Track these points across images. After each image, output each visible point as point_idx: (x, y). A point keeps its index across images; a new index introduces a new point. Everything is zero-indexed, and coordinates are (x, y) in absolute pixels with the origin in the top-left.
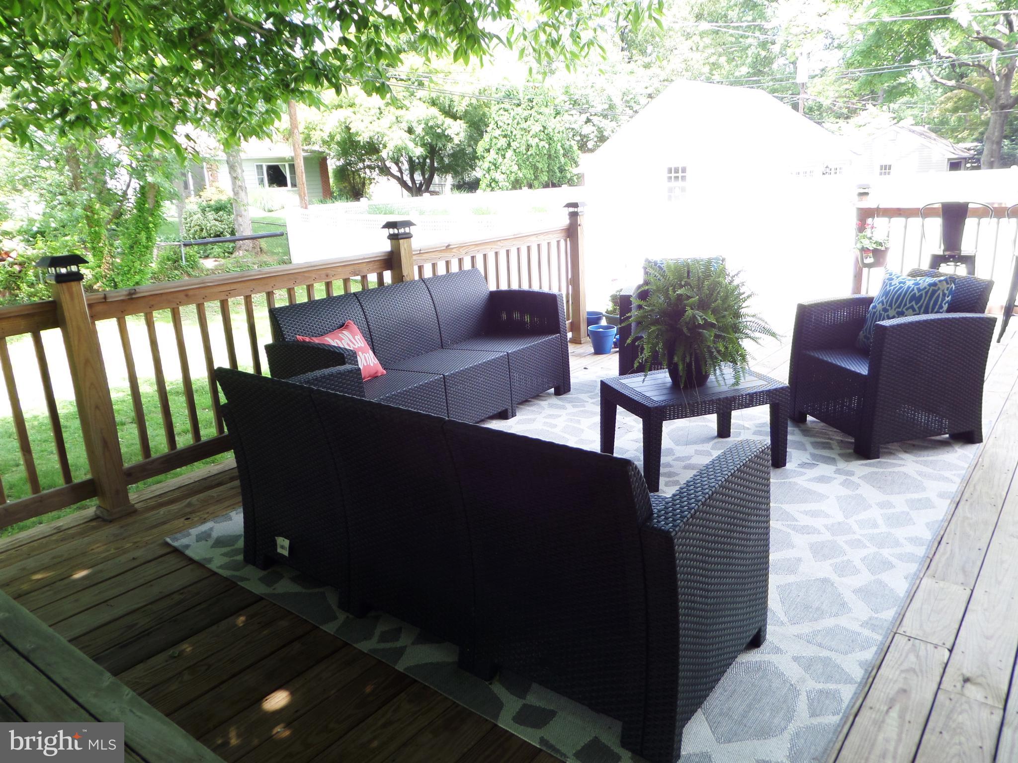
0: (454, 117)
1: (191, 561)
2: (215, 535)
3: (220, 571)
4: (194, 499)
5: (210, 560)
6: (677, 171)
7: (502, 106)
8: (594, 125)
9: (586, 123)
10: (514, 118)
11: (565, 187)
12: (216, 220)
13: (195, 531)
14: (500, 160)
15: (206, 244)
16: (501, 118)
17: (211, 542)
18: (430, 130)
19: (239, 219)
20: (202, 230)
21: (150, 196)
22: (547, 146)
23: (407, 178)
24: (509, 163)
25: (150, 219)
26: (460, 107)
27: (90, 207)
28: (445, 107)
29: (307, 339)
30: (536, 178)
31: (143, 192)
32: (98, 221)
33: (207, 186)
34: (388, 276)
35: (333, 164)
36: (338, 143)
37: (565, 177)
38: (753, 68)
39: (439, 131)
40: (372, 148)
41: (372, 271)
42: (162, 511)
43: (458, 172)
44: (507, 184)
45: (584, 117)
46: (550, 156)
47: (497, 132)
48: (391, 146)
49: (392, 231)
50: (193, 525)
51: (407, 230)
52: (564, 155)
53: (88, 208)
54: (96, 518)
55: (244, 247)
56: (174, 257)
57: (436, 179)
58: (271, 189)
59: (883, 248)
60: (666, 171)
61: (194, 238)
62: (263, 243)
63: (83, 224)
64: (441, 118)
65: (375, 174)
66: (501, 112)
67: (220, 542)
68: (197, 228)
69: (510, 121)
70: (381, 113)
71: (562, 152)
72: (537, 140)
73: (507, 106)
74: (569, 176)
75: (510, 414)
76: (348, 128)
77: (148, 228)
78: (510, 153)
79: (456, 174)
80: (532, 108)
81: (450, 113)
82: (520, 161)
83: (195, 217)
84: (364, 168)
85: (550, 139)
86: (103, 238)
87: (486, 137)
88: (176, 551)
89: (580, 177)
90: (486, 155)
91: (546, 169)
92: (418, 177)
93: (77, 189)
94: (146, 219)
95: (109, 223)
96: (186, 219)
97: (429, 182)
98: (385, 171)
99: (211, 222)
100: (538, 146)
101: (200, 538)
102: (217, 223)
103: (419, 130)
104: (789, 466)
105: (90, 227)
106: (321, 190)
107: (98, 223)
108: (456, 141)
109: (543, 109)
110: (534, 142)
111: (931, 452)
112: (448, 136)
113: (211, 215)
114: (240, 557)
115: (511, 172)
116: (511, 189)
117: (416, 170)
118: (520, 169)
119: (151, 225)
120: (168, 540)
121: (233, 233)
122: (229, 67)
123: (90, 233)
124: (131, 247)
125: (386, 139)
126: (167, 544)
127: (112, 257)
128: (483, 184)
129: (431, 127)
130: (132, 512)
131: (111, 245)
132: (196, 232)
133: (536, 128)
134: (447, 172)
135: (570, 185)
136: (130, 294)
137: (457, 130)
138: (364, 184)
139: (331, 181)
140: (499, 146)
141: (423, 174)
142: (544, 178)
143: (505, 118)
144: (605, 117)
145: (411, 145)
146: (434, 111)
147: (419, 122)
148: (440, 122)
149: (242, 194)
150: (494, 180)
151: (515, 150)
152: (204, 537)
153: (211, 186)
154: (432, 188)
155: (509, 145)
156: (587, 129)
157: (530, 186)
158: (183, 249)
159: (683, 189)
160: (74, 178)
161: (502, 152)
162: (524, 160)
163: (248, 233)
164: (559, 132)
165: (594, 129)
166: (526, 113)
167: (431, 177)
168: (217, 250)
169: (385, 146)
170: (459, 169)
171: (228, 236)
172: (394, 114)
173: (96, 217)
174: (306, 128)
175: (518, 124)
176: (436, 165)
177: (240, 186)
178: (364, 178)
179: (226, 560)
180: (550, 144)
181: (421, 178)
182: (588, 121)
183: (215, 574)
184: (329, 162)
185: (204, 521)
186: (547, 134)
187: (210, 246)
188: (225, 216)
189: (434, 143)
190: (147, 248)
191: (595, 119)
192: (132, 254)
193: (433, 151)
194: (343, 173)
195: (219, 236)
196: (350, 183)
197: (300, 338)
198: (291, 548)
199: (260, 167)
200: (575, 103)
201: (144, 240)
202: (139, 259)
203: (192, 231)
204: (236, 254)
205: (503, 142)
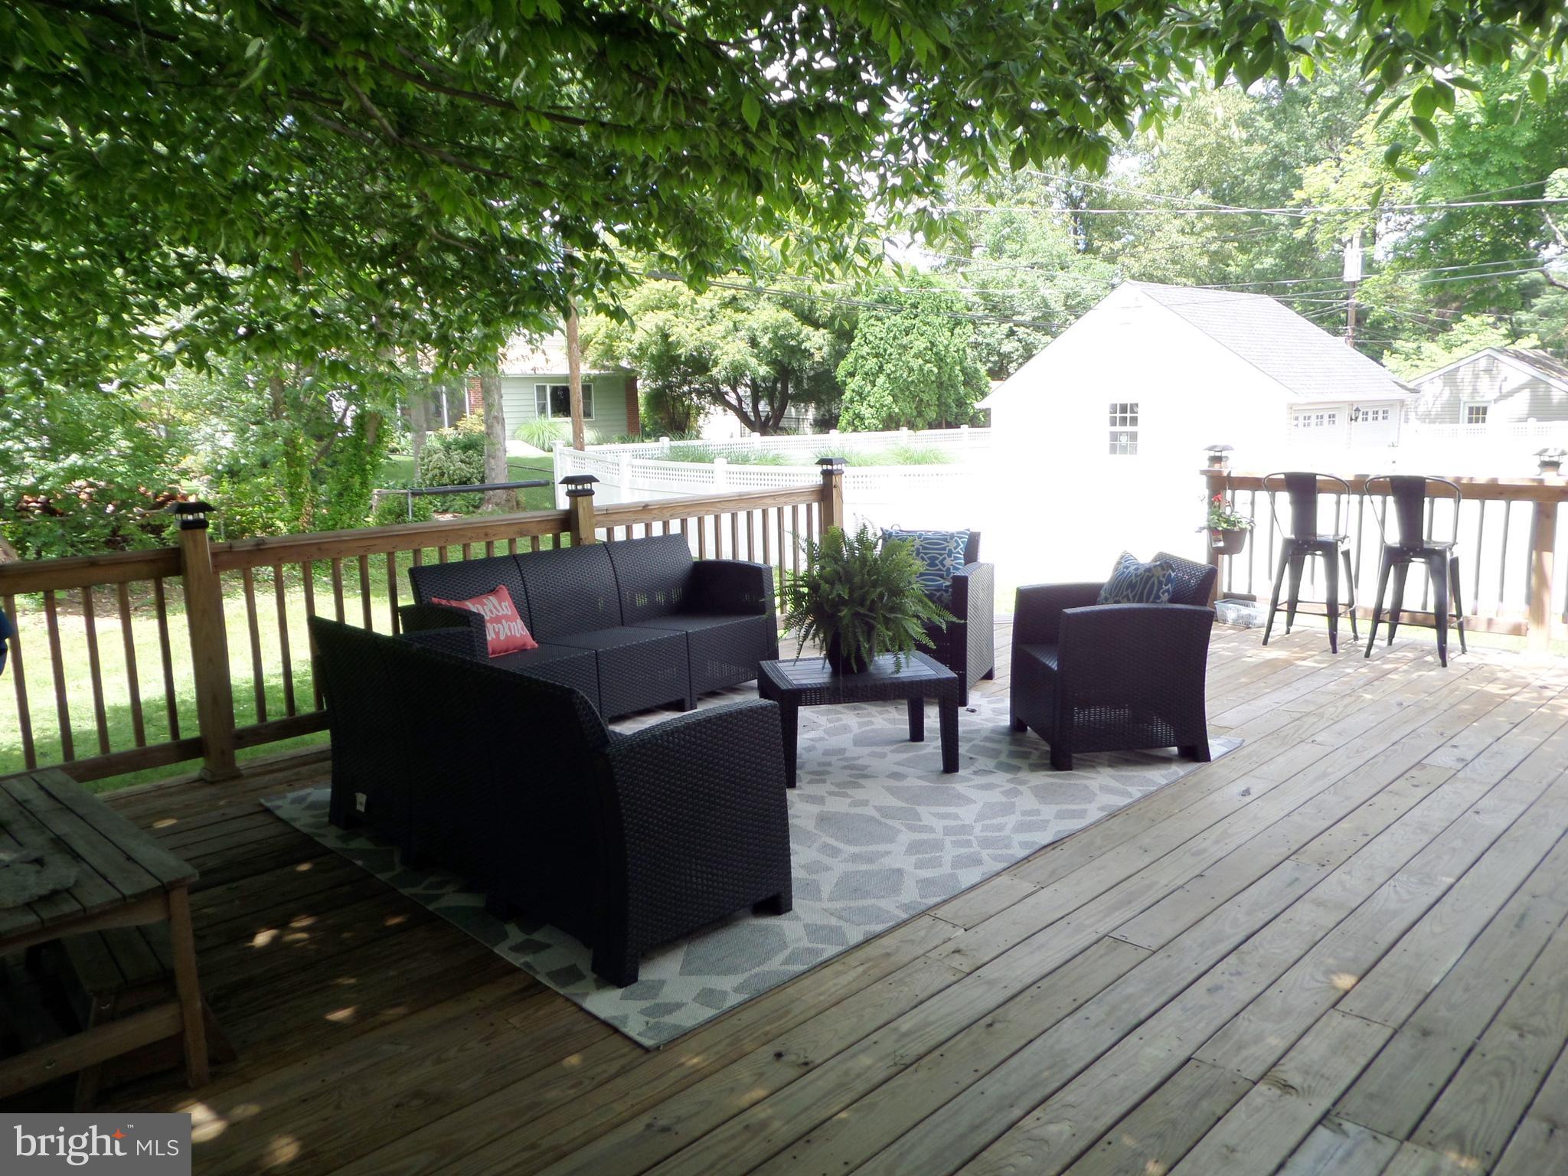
0: (816, 325)
1: (279, 819)
2: (310, 799)
3: (303, 829)
4: (304, 770)
5: (295, 820)
6: (1124, 409)
7: (874, 313)
8: (1019, 341)
9: (1007, 336)
10: (889, 331)
11: (965, 428)
12: (462, 461)
13: (291, 795)
14: (869, 387)
15: (445, 493)
16: (872, 329)
17: (304, 805)
18: (779, 341)
19: (492, 461)
20: (443, 474)
21: (371, 428)
22: (936, 370)
23: (748, 408)
24: (881, 392)
25: (368, 458)
26: (824, 311)
27: (292, 441)
28: (803, 311)
29: (444, 602)
30: (920, 414)
31: (360, 421)
32: (301, 459)
33: (468, 414)
34: (566, 540)
35: (644, 387)
36: (652, 358)
37: (967, 413)
38: (1282, 258)
39: (793, 343)
40: (700, 364)
41: (547, 531)
42: (267, 778)
43: (823, 401)
44: (875, 422)
45: (1005, 327)
46: (941, 385)
47: (866, 349)
48: (725, 361)
49: (572, 487)
50: (294, 790)
51: (587, 486)
52: (965, 383)
53: (290, 442)
54: (200, 780)
55: (494, 500)
56: (397, 510)
57: (791, 411)
58: (557, 419)
59: (1236, 529)
60: (1107, 409)
61: (431, 485)
62: (522, 495)
63: (280, 463)
64: (797, 325)
65: (705, 402)
66: (872, 321)
67: (313, 806)
68: (437, 471)
69: (883, 335)
70: (713, 317)
71: (961, 378)
72: (920, 361)
73: (882, 314)
74: (971, 412)
75: (687, 704)
76: (666, 337)
77: (364, 470)
78: (881, 380)
79: (819, 404)
80: (916, 316)
81: (808, 318)
82: (896, 391)
83: (435, 457)
84: (690, 393)
85: (940, 360)
86: (305, 480)
87: (850, 358)
88: (267, 811)
89: (987, 412)
90: (849, 380)
91: (934, 401)
92: (763, 407)
93: (278, 417)
94: (362, 459)
95: (315, 462)
96: (422, 459)
97: (778, 414)
98: (719, 398)
99: (456, 465)
100: (921, 369)
101: (294, 801)
102: (463, 466)
103: (764, 341)
104: (961, 772)
105: (290, 466)
106: (625, 423)
107: (300, 463)
108: (817, 358)
109: (931, 318)
110: (916, 364)
111: (1139, 768)
112: (806, 350)
113: (457, 455)
114: (327, 819)
115: (882, 406)
116: (883, 430)
117: (762, 397)
118: (895, 401)
119: (368, 467)
120: (262, 801)
121: (482, 480)
122: (437, 288)
123: (289, 475)
124: (340, 495)
125: (717, 352)
126: (261, 805)
127: (315, 506)
128: (843, 422)
129: (783, 337)
130: (236, 776)
131: (314, 491)
132: (434, 476)
133: (921, 344)
134: (807, 402)
135: (973, 426)
136: (258, 545)
137: (817, 341)
138: (688, 415)
139: (642, 409)
140: (867, 367)
141: (771, 404)
142: (932, 414)
143: (878, 329)
144: (1037, 329)
145: (753, 362)
146: (787, 315)
147: (765, 330)
148: (793, 331)
149: (498, 428)
150: (858, 416)
151: (888, 375)
152: (300, 800)
153: (472, 413)
154: (783, 423)
155: (881, 367)
156: (1007, 347)
157: (912, 426)
158: (410, 500)
159: (1133, 436)
160: (276, 403)
161: (871, 377)
162: (901, 389)
163: (501, 479)
164: (957, 351)
165: (1016, 344)
166: (907, 323)
167: (783, 407)
168: (459, 502)
169: (716, 363)
170: (824, 397)
171: (477, 483)
172: (730, 318)
173: (298, 454)
174: (608, 336)
175: (895, 338)
176: (791, 390)
177: (495, 417)
178: (689, 406)
179: (312, 820)
180: (940, 368)
181: (768, 409)
182: (1011, 333)
183: (297, 830)
184: (639, 383)
185: (304, 787)
186: (936, 354)
187: (451, 497)
188: (476, 457)
189: (786, 360)
190: (360, 496)
191: (1021, 331)
192: (339, 504)
193: (784, 371)
194: (657, 399)
195: (465, 483)
196: (668, 412)
197: (435, 600)
198: (368, 804)
199: (541, 390)
200: (994, 308)
201: (357, 486)
202: (349, 511)
203: (430, 475)
204: (483, 508)
205: (872, 363)
